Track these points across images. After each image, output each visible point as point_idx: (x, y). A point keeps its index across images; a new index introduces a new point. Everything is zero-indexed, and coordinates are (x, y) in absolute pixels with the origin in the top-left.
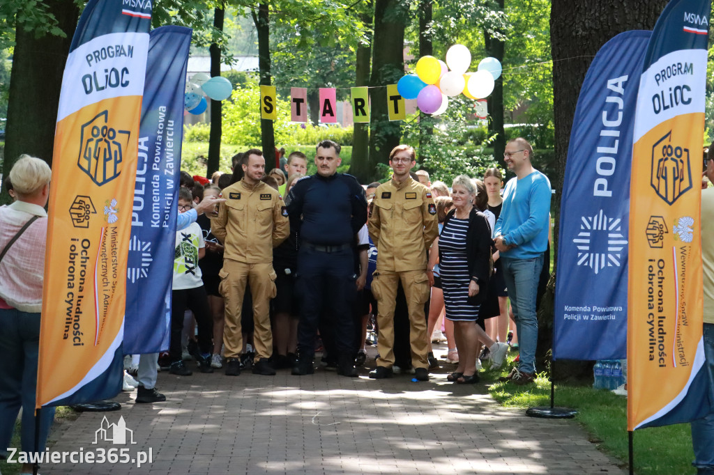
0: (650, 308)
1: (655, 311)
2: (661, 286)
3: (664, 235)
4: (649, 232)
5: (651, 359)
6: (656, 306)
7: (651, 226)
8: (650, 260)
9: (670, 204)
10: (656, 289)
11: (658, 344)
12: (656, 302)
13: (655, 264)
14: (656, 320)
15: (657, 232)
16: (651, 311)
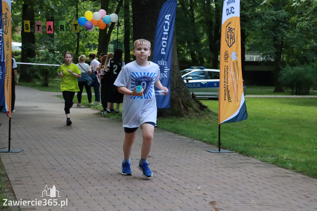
0: (225, 82)
1: (226, 83)
2: (227, 75)
3: (228, 58)
4: (225, 56)
5: (225, 100)
6: (226, 82)
7: (225, 54)
8: (225, 66)
9: (230, 47)
10: (226, 76)
11: (227, 95)
12: (226, 80)
13: (226, 67)
14: (226, 87)
15: (226, 56)
16: (225, 83)
